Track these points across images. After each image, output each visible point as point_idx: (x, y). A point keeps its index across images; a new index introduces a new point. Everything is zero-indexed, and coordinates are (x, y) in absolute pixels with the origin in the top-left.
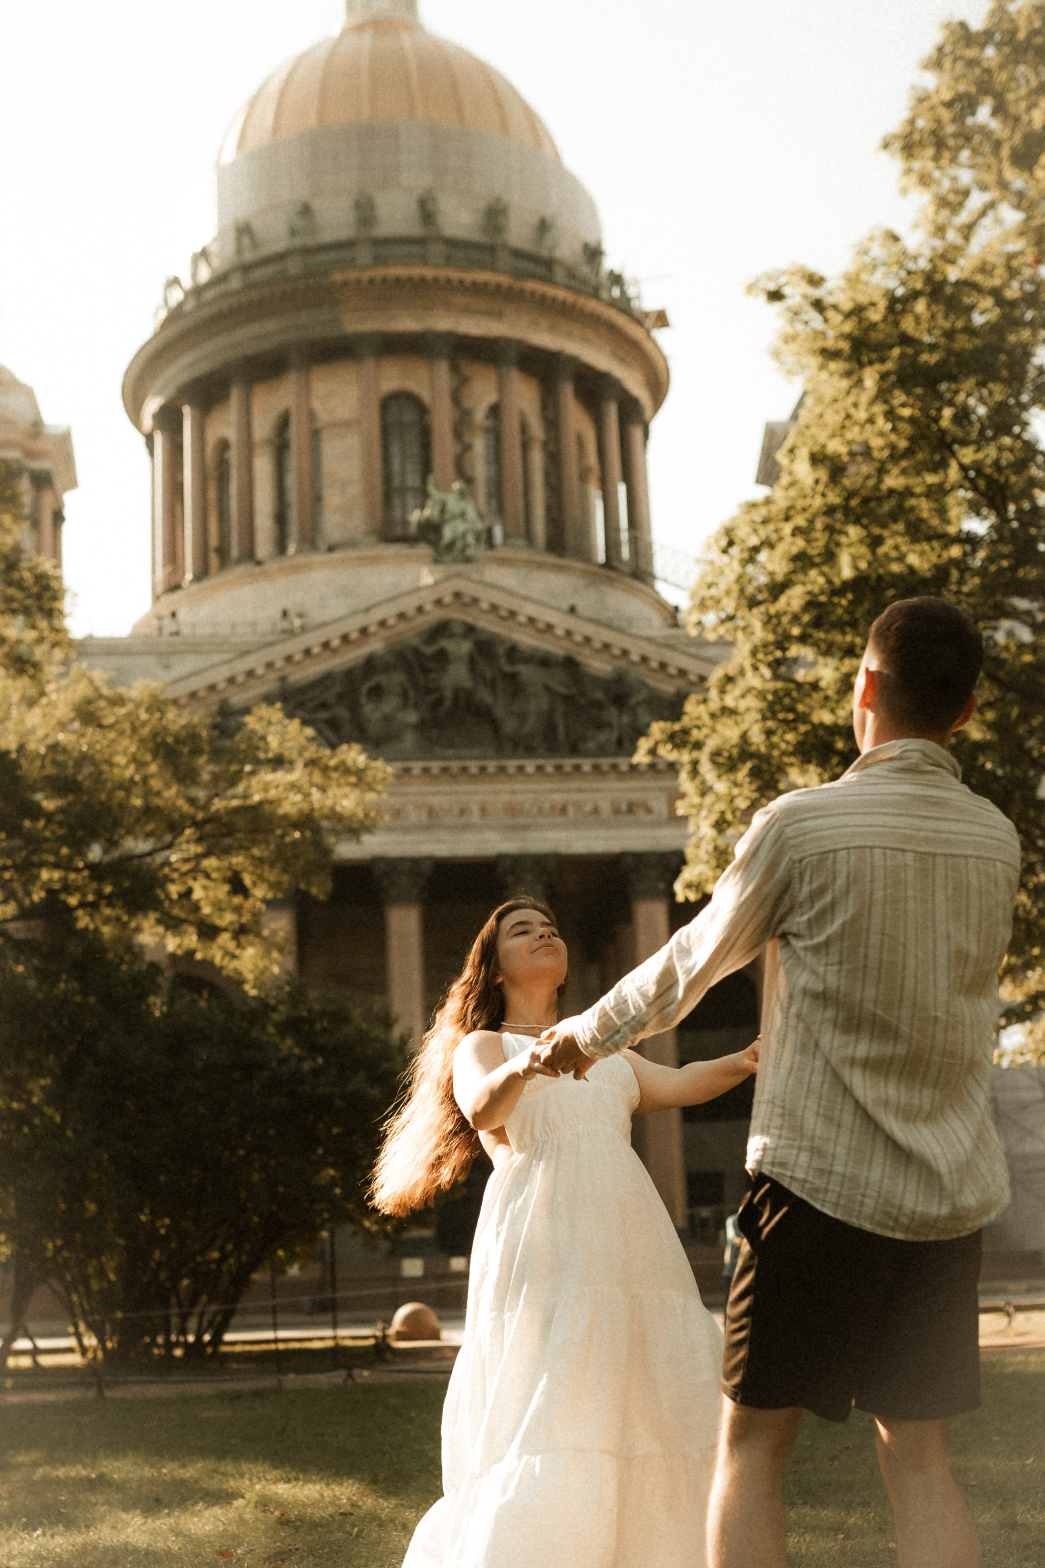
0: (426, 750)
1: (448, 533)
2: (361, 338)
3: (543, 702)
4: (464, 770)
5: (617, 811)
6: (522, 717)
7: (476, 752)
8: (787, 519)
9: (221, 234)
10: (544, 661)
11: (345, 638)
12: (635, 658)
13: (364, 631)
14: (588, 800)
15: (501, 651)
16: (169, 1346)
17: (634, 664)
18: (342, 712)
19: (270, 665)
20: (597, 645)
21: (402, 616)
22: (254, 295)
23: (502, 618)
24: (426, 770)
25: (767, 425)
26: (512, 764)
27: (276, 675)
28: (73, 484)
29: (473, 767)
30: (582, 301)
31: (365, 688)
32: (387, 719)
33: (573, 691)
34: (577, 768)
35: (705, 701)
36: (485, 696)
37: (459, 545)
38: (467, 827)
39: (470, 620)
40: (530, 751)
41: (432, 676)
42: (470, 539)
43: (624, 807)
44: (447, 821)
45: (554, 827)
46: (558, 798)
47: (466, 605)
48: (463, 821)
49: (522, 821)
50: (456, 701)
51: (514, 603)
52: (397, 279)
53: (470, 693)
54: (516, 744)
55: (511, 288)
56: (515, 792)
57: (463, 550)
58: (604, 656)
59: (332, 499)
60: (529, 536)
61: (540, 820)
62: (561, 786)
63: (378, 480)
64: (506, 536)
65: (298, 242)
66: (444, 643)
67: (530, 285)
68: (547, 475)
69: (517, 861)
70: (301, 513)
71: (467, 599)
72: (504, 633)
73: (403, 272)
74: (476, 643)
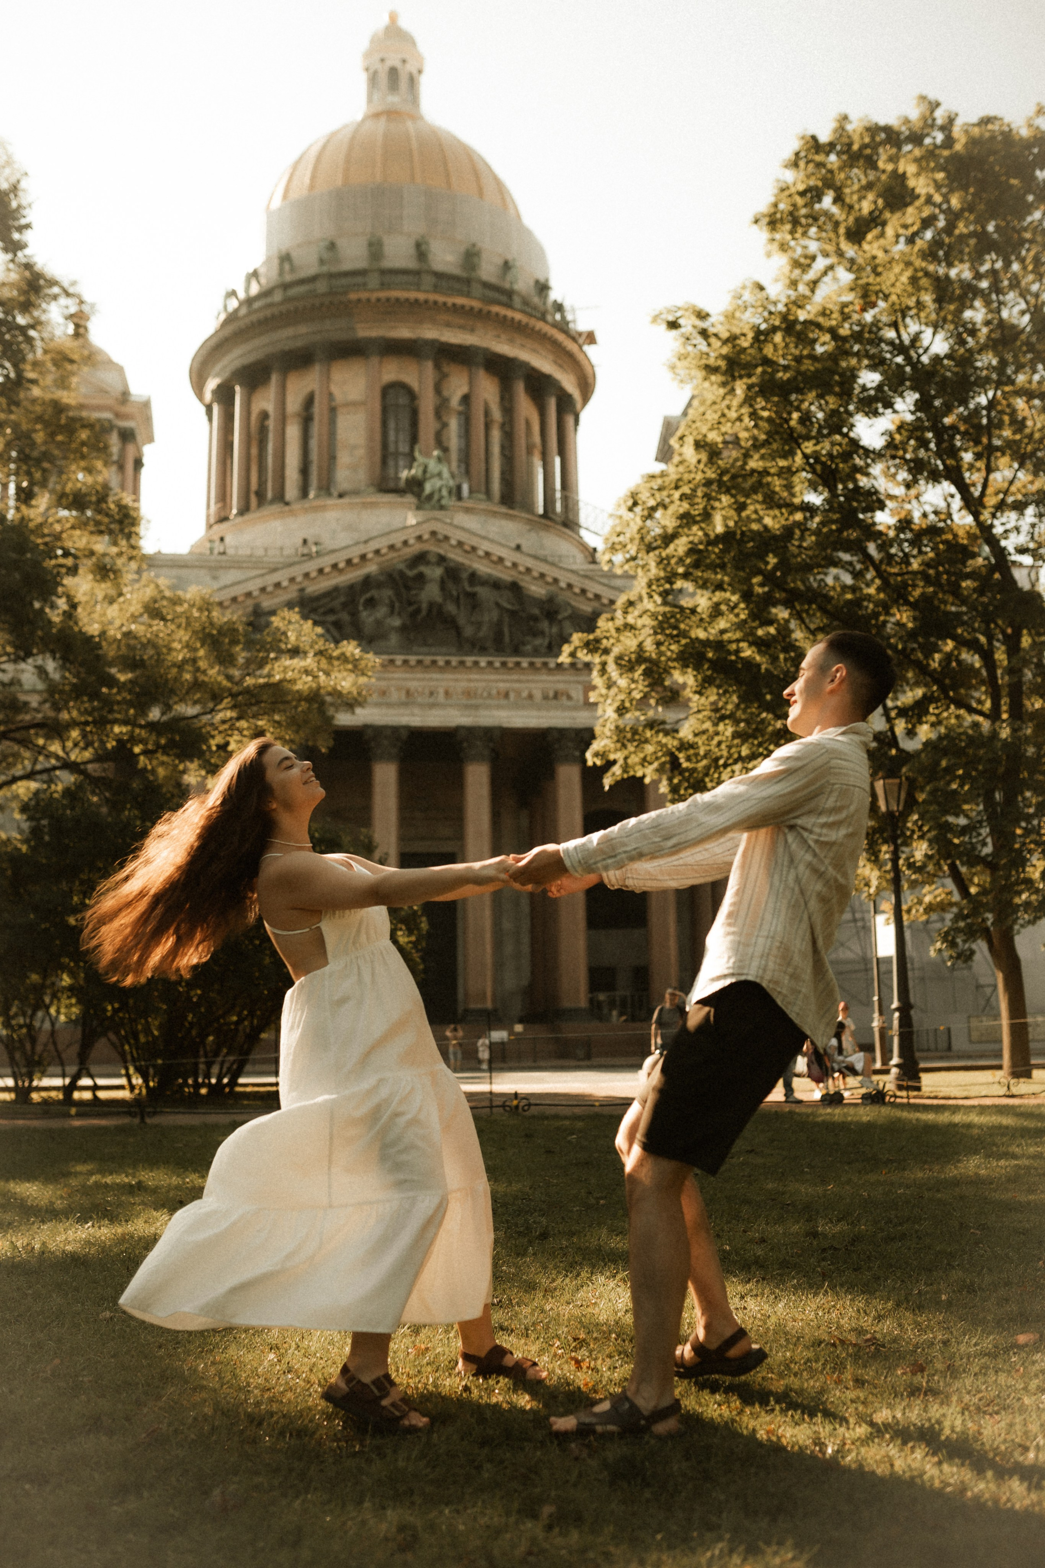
0: (406, 647)
1: (428, 488)
2: (369, 341)
3: (495, 615)
4: (434, 662)
5: (546, 698)
7: (444, 650)
8: (677, 488)
9: (268, 260)
10: (496, 585)
11: (349, 562)
12: (563, 585)
13: (363, 557)
14: (525, 688)
15: (465, 575)
16: (197, 1086)
17: (562, 589)
18: (345, 617)
19: (292, 580)
20: (535, 574)
21: (392, 547)
22: (291, 306)
23: (466, 552)
24: (405, 662)
25: (666, 418)
26: (469, 660)
27: (297, 587)
28: (151, 439)
29: (441, 660)
30: (533, 322)
31: (362, 601)
32: (379, 623)
33: (516, 608)
34: (518, 664)
35: (612, 619)
36: (451, 608)
37: (436, 497)
38: (433, 706)
39: (442, 552)
40: (483, 650)
41: (414, 592)
42: (445, 492)
43: (551, 694)
44: (419, 700)
45: (499, 707)
46: (503, 686)
47: (439, 541)
48: (432, 700)
49: (474, 702)
50: (430, 611)
51: (474, 542)
52: (397, 300)
53: (440, 606)
54: (473, 645)
55: (480, 311)
56: (470, 680)
57: (439, 500)
58: (540, 583)
59: (344, 458)
60: (488, 493)
61: (489, 702)
62: (505, 677)
63: (378, 446)
64: (471, 491)
65: (325, 269)
66: (423, 569)
67: (495, 309)
68: (503, 447)
69: (471, 731)
70: (320, 468)
71: (440, 537)
72: (466, 562)
73: (402, 295)
74: (446, 570)
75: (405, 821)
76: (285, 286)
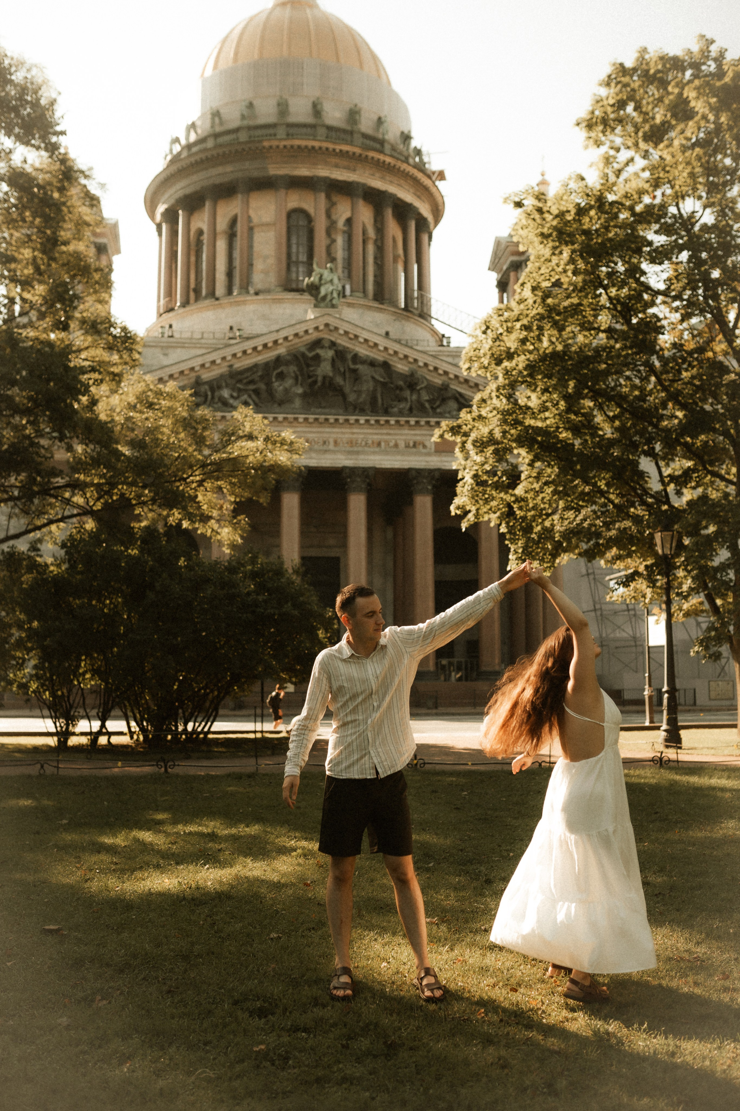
0: (306, 408)
1: (323, 291)
2: (278, 177)
3: (371, 385)
4: (327, 420)
5: (407, 446)
6: (359, 393)
7: (333, 411)
9: (203, 115)
10: (372, 363)
11: (265, 346)
12: (421, 364)
13: (275, 342)
14: (392, 440)
15: (349, 356)
17: (420, 367)
18: (262, 386)
19: (224, 359)
20: (401, 356)
21: (296, 335)
22: (220, 151)
23: (351, 339)
24: (306, 420)
26: (352, 418)
27: (226, 364)
28: (118, 251)
29: (332, 419)
30: (399, 164)
31: (275, 374)
32: (286, 391)
33: (387, 380)
34: (387, 422)
35: (470, 411)
36: (339, 380)
37: (329, 298)
38: (326, 451)
39: (333, 339)
40: (362, 411)
41: (312, 369)
42: (335, 295)
43: (411, 444)
44: (317, 447)
45: (374, 453)
46: (377, 438)
47: (331, 331)
48: (325, 447)
49: (355, 449)
50: (324, 383)
51: (358, 332)
52: (299, 147)
53: (331, 379)
54: (355, 408)
55: (360, 155)
56: (353, 433)
57: (331, 300)
58: (404, 362)
59: (259, 265)
60: (364, 291)
61: (366, 449)
62: (378, 431)
63: (284, 257)
64: (352, 291)
65: (245, 123)
66: (318, 351)
67: (371, 154)
68: (375, 258)
69: (353, 471)
70: (241, 272)
71: (332, 328)
72: (351, 346)
73: (303, 143)
74: (336, 351)
75: (304, 534)
76: (217, 136)
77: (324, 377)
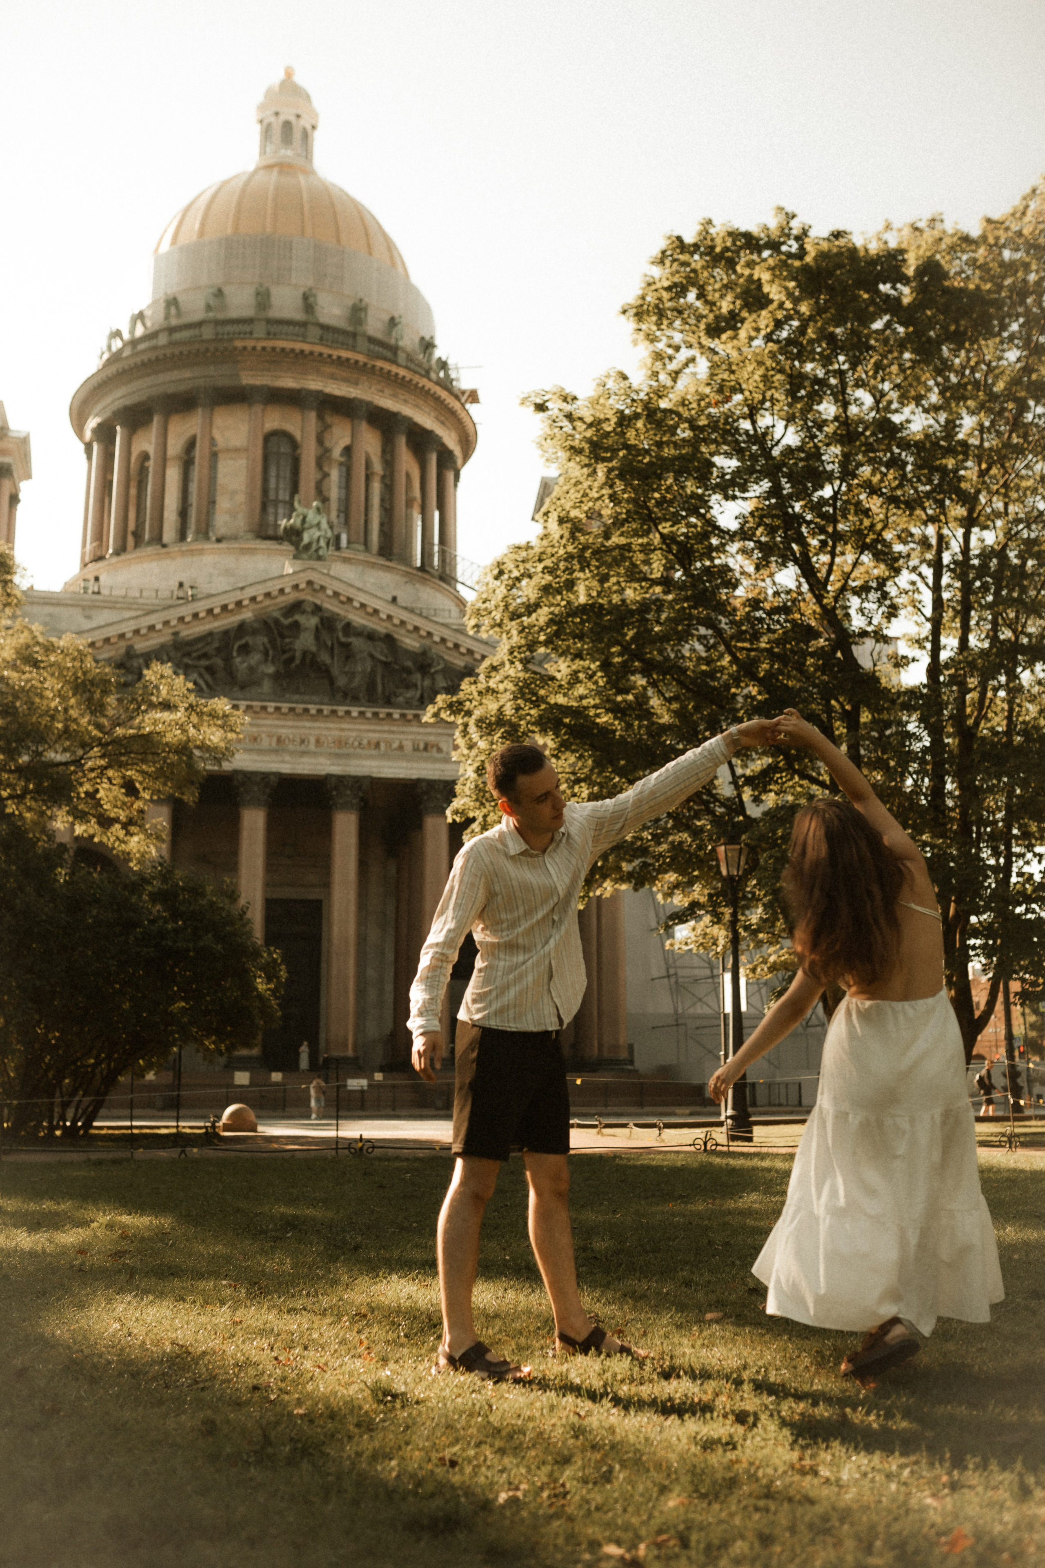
0: (279, 694)
1: (306, 538)
2: (253, 388)
3: (368, 666)
4: (306, 710)
5: (416, 749)
7: (314, 698)
8: (540, 560)
9: (154, 302)
10: (371, 636)
11: (224, 608)
12: (437, 639)
13: (239, 604)
14: (395, 739)
15: (339, 626)
16: (52, 1128)
17: (435, 643)
18: (219, 662)
19: (166, 623)
20: (410, 627)
21: (268, 595)
22: (177, 350)
23: (342, 602)
24: (278, 709)
25: (543, 478)
26: (341, 709)
27: (171, 631)
28: (28, 476)
29: (313, 709)
30: (416, 379)
31: (236, 647)
32: (251, 669)
33: (390, 659)
34: (389, 715)
36: (324, 657)
37: (314, 546)
38: (304, 753)
39: (318, 602)
40: (355, 700)
41: (287, 640)
42: (322, 543)
43: (422, 746)
44: (291, 747)
45: (370, 757)
46: (375, 736)
47: (316, 591)
48: (303, 748)
49: (345, 751)
50: (303, 660)
51: (351, 592)
52: (283, 350)
53: (314, 655)
54: (345, 695)
55: (365, 364)
56: (342, 730)
57: (317, 551)
58: (415, 635)
59: (223, 503)
60: (366, 543)
61: (359, 751)
62: (378, 728)
63: (258, 494)
64: (349, 542)
65: (211, 315)
66: (297, 617)
67: (379, 364)
68: (382, 500)
69: (341, 780)
70: (199, 512)
71: (317, 587)
72: (342, 613)
73: (288, 345)
74: (322, 619)
75: (270, 866)
76: (171, 330)
77: (305, 653)
